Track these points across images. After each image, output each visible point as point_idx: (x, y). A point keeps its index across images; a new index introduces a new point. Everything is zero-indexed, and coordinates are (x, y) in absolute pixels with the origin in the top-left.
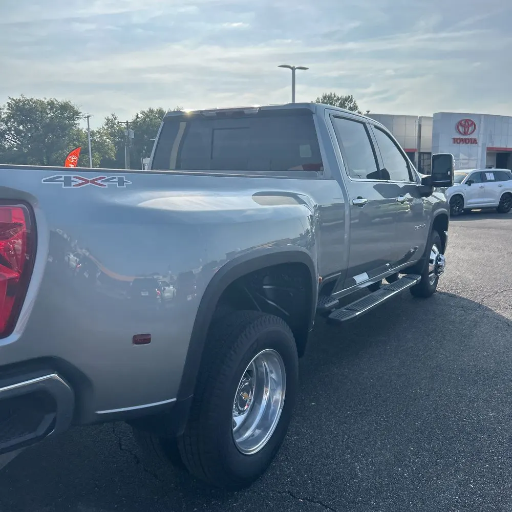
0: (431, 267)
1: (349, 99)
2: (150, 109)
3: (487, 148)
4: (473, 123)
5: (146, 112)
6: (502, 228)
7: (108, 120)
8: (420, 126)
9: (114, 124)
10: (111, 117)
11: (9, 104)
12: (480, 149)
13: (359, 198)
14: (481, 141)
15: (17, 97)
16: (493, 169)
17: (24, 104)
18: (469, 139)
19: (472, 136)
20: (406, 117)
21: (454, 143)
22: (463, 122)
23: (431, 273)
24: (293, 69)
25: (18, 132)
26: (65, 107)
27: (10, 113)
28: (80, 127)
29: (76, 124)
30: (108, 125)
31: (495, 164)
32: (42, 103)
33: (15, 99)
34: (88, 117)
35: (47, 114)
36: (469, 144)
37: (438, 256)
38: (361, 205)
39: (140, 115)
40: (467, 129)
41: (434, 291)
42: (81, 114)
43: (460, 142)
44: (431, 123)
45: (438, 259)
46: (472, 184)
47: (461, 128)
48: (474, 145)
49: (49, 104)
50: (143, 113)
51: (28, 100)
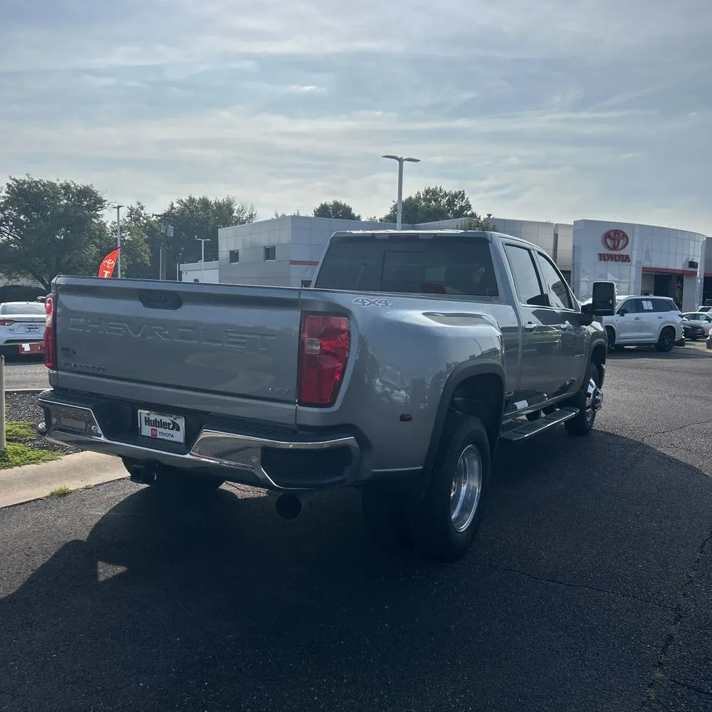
0: (589, 401)
1: (460, 195)
2: (190, 198)
3: (643, 268)
4: (625, 236)
5: (184, 201)
6: (663, 369)
7: (132, 210)
8: (556, 236)
9: (140, 216)
10: (135, 206)
11: (9, 186)
12: (633, 269)
13: (530, 323)
14: (634, 259)
15: (21, 177)
16: (652, 297)
17: (30, 187)
18: (619, 256)
19: (623, 252)
20: (539, 223)
21: (601, 260)
22: (612, 234)
23: (588, 408)
24: (401, 160)
25: (18, 223)
26: (86, 193)
27: (8, 197)
28: (104, 220)
29: (98, 216)
30: (131, 217)
31: (652, 289)
32: (52, 185)
33: (18, 179)
34: (119, 207)
35: (60, 200)
36: (620, 262)
37: (596, 390)
38: (531, 330)
39: (176, 205)
40: (617, 242)
41: (590, 429)
42: (106, 203)
43: (608, 259)
44: (571, 232)
45: (596, 393)
46: (625, 315)
47: (609, 242)
48: (626, 263)
49: (63, 188)
50: (180, 202)
51: (35, 182)
